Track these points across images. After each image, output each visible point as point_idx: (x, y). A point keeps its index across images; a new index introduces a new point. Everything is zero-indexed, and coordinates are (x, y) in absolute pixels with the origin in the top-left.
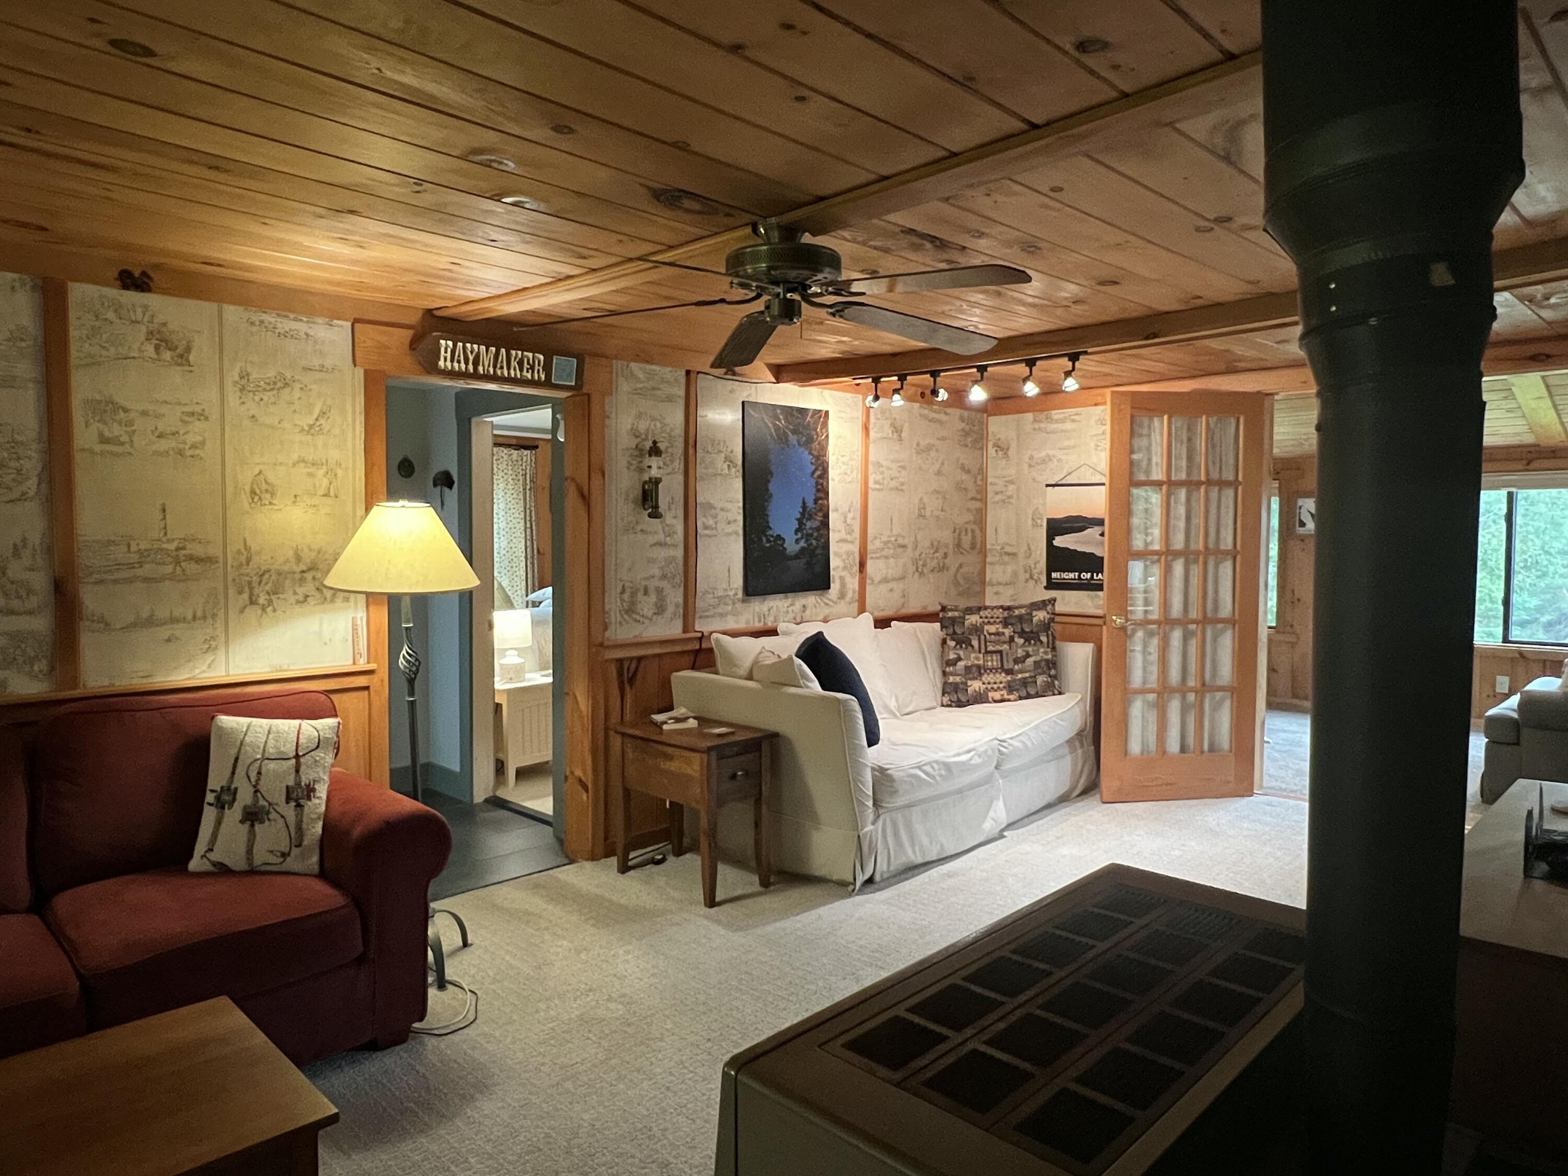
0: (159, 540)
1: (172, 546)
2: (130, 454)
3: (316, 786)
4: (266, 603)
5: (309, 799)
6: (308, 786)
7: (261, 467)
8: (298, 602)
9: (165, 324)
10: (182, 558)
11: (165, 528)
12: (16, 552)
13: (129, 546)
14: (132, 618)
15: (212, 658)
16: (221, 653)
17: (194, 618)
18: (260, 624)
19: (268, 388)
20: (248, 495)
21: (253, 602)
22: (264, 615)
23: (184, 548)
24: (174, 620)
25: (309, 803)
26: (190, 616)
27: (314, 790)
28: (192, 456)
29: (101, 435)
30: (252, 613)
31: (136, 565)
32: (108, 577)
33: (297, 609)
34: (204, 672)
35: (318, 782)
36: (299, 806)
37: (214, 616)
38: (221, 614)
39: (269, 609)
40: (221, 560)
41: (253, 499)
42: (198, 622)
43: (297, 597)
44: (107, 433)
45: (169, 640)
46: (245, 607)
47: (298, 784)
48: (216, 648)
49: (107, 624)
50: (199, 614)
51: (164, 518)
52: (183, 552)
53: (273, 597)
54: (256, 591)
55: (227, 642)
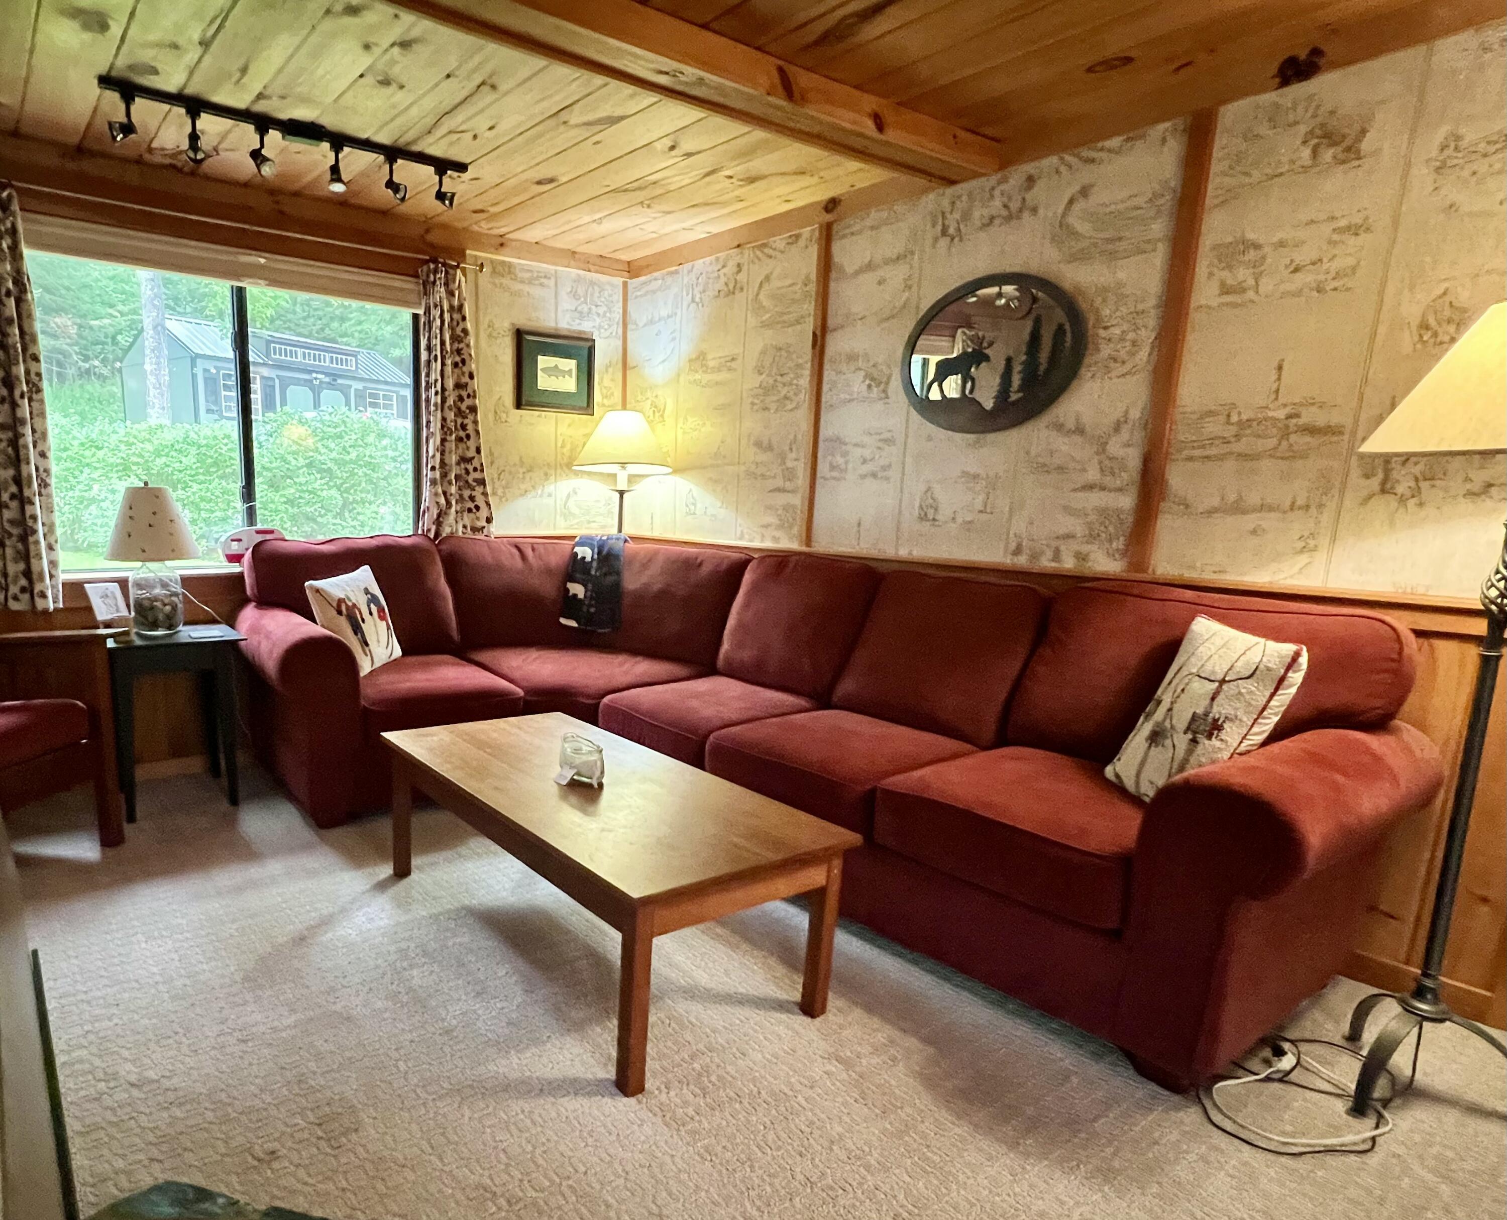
0: (1267, 407)
1: (1281, 414)
2: (1252, 301)
3: (1225, 726)
4: (1408, 493)
5: (1209, 736)
6: (1215, 721)
7: (1446, 285)
8: (1470, 494)
9: (1332, 113)
10: (1292, 428)
11: (1277, 391)
12: (1117, 428)
13: (1229, 416)
14: (1216, 502)
15: (1308, 561)
16: (1321, 557)
17: (1292, 508)
18: (1392, 523)
19: (1493, 148)
20: (1415, 332)
21: (1385, 489)
22: (1401, 510)
23: (1297, 416)
24: (1262, 508)
25: (1207, 742)
26: (1288, 504)
27: (1220, 728)
28: (1335, 289)
29: (1223, 284)
30: (1383, 506)
31: (1233, 440)
32: (1197, 453)
33: (1465, 505)
34: (1292, 577)
35: (1231, 720)
36: (1194, 741)
37: (1321, 506)
38: (1332, 505)
39: (1411, 503)
40: (1347, 431)
41: (1421, 336)
42: (1296, 512)
43: (1469, 486)
44: (1230, 282)
45: (1254, 532)
46: (1370, 497)
47: (1206, 714)
48: (1315, 549)
49: (1187, 506)
50: (1299, 502)
51: (1279, 379)
52: (1294, 421)
53: (1424, 485)
54: (1395, 475)
55: (1333, 540)
